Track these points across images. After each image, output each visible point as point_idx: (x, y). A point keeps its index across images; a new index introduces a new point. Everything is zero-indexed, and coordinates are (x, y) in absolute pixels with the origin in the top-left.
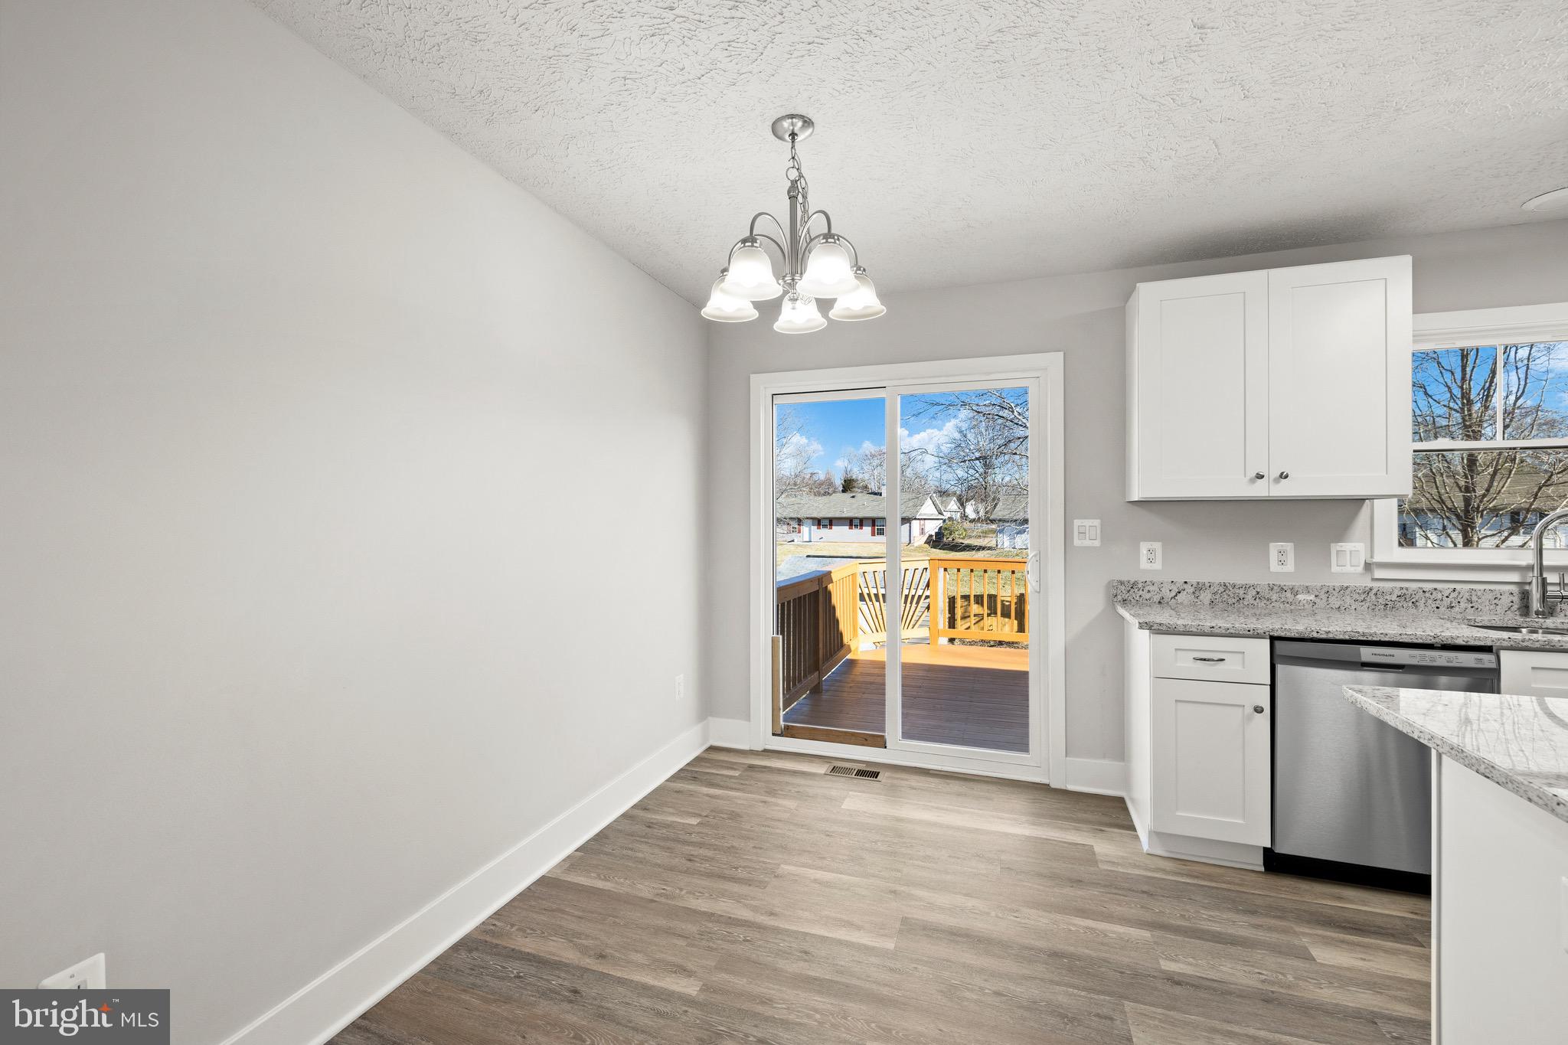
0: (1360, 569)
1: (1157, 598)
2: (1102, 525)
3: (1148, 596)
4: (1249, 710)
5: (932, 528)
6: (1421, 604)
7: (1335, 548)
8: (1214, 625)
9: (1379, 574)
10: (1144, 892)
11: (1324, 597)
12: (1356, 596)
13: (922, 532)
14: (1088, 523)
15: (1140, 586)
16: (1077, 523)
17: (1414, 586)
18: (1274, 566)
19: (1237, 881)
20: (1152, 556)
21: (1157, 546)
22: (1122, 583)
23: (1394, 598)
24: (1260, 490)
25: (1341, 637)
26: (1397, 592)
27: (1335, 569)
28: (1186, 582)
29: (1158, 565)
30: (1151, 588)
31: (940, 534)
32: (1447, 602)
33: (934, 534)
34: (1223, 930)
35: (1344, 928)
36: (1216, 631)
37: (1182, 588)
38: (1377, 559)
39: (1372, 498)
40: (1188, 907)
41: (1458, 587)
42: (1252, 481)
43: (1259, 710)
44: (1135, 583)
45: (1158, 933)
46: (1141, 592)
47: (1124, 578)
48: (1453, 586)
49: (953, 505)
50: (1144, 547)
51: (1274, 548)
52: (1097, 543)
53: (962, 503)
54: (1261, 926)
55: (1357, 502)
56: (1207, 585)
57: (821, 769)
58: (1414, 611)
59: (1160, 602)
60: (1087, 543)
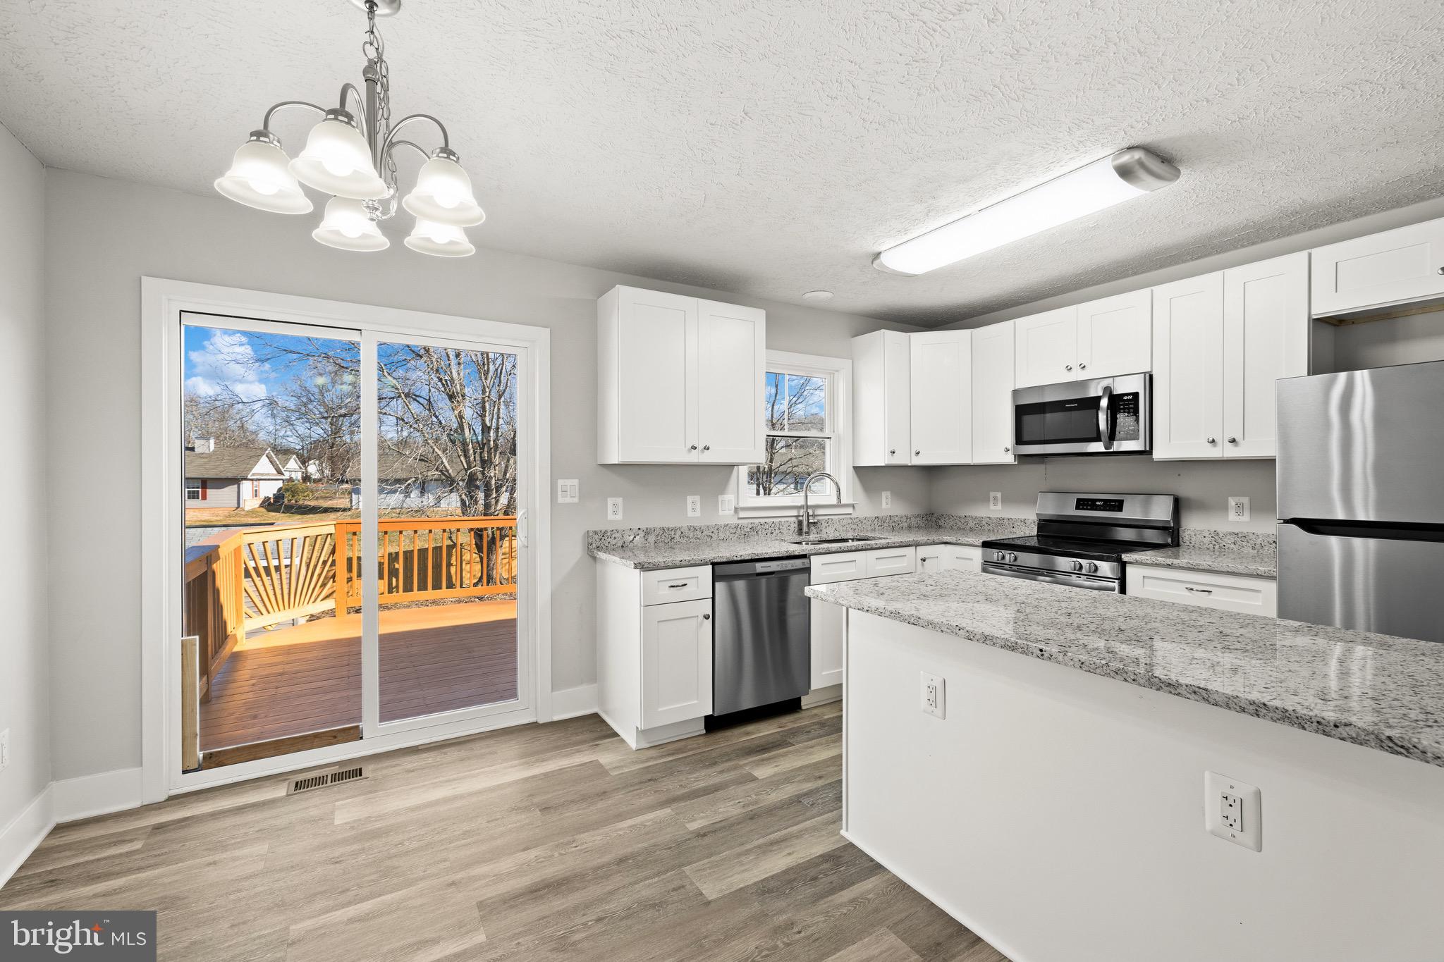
0: (732, 512)
1: (620, 544)
2: (580, 484)
3: (614, 542)
4: (701, 618)
5: (269, 489)
6: (759, 532)
7: (720, 498)
8: (681, 559)
9: (742, 514)
10: (650, 780)
11: (716, 532)
12: (731, 530)
13: (256, 494)
14: (569, 482)
15: (609, 534)
16: (560, 482)
17: (756, 521)
18: (690, 514)
19: (695, 746)
20: (615, 509)
21: (619, 501)
22: (596, 533)
23: (749, 530)
24: (695, 458)
25: (747, 558)
26: (750, 526)
27: (721, 513)
28: (639, 529)
29: (619, 517)
30: (617, 535)
31: (279, 496)
32: (770, 531)
33: (271, 496)
34: (707, 784)
35: (759, 751)
36: (683, 563)
37: (637, 533)
38: (742, 505)
39: (738, 465)
40: (681, 778)
41: (774, 520)
42: (689, 451)
43: (707, 617)
44: (605, 532)
45: (675, 806)
46: (609, 539)
47: (597, 529)
48: (772, 520)
49: (293, 463)
50: (610, 501)
51: (690, 499)
52: (576, 500)
53: (304, 462)
54: (723, 771)
55: (731, 467)
56: (653, 529)
57: (281, 791)
58: (757, 537)
59: (622, 546)
60: (568, 500)
